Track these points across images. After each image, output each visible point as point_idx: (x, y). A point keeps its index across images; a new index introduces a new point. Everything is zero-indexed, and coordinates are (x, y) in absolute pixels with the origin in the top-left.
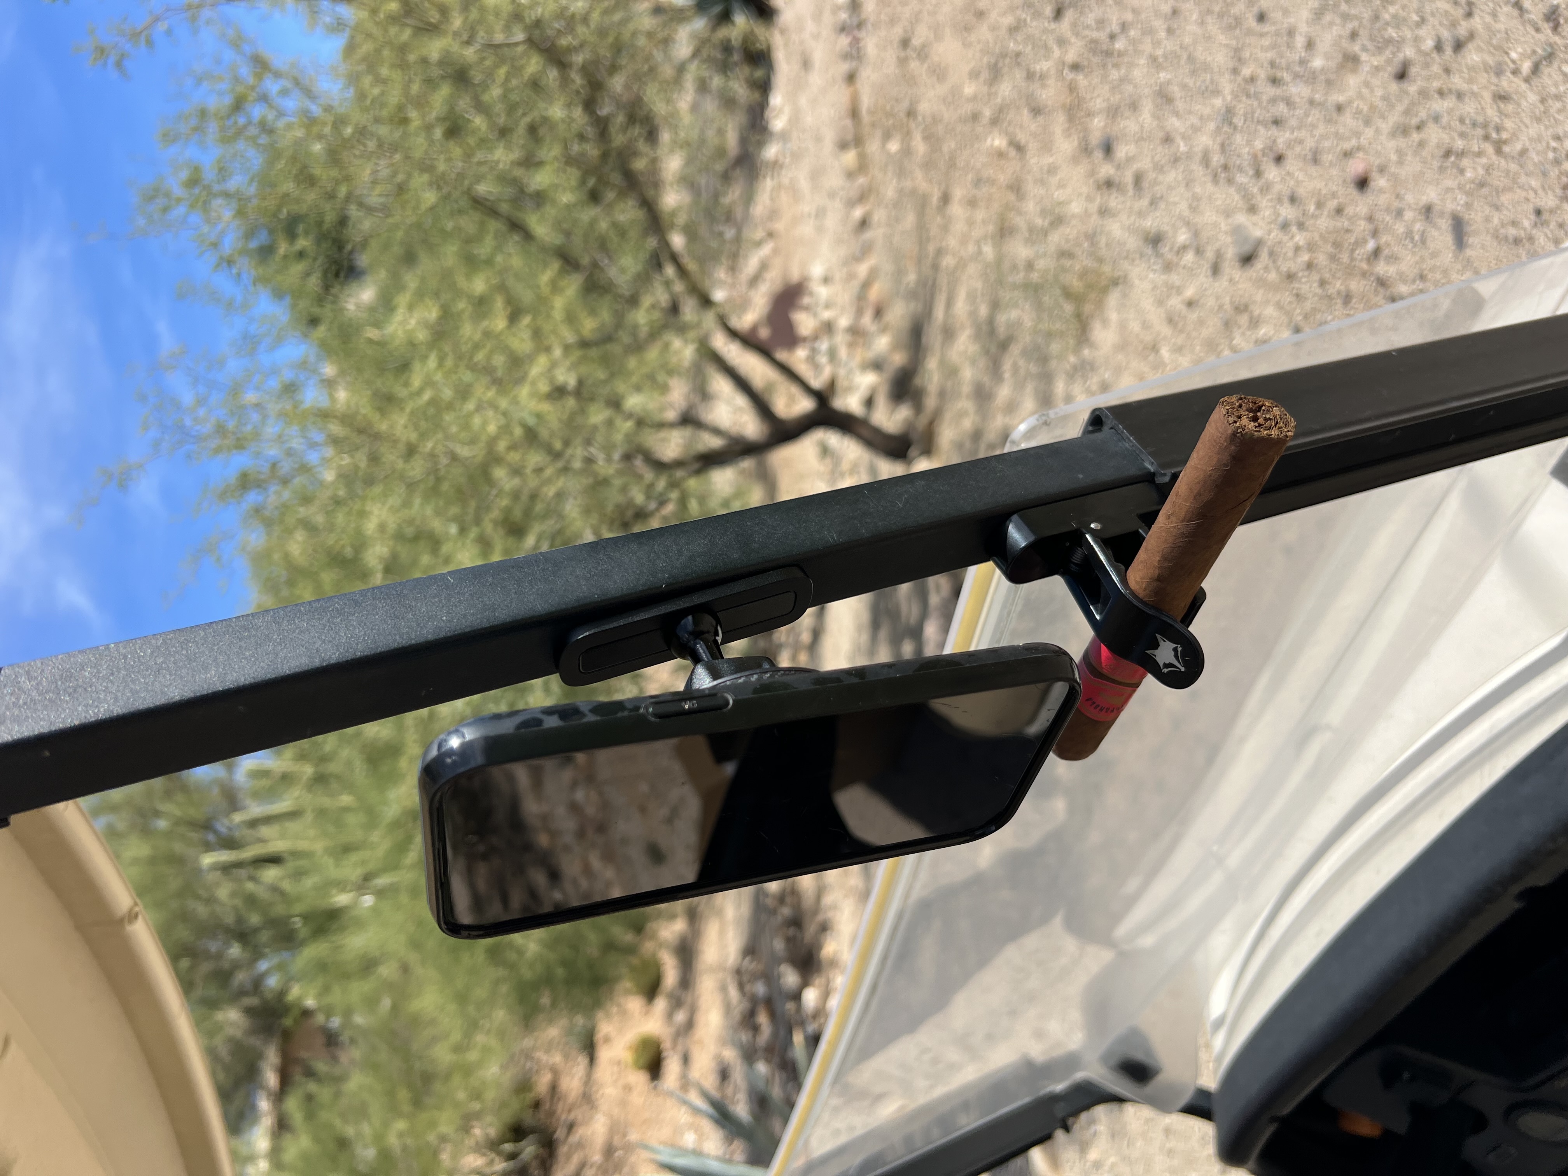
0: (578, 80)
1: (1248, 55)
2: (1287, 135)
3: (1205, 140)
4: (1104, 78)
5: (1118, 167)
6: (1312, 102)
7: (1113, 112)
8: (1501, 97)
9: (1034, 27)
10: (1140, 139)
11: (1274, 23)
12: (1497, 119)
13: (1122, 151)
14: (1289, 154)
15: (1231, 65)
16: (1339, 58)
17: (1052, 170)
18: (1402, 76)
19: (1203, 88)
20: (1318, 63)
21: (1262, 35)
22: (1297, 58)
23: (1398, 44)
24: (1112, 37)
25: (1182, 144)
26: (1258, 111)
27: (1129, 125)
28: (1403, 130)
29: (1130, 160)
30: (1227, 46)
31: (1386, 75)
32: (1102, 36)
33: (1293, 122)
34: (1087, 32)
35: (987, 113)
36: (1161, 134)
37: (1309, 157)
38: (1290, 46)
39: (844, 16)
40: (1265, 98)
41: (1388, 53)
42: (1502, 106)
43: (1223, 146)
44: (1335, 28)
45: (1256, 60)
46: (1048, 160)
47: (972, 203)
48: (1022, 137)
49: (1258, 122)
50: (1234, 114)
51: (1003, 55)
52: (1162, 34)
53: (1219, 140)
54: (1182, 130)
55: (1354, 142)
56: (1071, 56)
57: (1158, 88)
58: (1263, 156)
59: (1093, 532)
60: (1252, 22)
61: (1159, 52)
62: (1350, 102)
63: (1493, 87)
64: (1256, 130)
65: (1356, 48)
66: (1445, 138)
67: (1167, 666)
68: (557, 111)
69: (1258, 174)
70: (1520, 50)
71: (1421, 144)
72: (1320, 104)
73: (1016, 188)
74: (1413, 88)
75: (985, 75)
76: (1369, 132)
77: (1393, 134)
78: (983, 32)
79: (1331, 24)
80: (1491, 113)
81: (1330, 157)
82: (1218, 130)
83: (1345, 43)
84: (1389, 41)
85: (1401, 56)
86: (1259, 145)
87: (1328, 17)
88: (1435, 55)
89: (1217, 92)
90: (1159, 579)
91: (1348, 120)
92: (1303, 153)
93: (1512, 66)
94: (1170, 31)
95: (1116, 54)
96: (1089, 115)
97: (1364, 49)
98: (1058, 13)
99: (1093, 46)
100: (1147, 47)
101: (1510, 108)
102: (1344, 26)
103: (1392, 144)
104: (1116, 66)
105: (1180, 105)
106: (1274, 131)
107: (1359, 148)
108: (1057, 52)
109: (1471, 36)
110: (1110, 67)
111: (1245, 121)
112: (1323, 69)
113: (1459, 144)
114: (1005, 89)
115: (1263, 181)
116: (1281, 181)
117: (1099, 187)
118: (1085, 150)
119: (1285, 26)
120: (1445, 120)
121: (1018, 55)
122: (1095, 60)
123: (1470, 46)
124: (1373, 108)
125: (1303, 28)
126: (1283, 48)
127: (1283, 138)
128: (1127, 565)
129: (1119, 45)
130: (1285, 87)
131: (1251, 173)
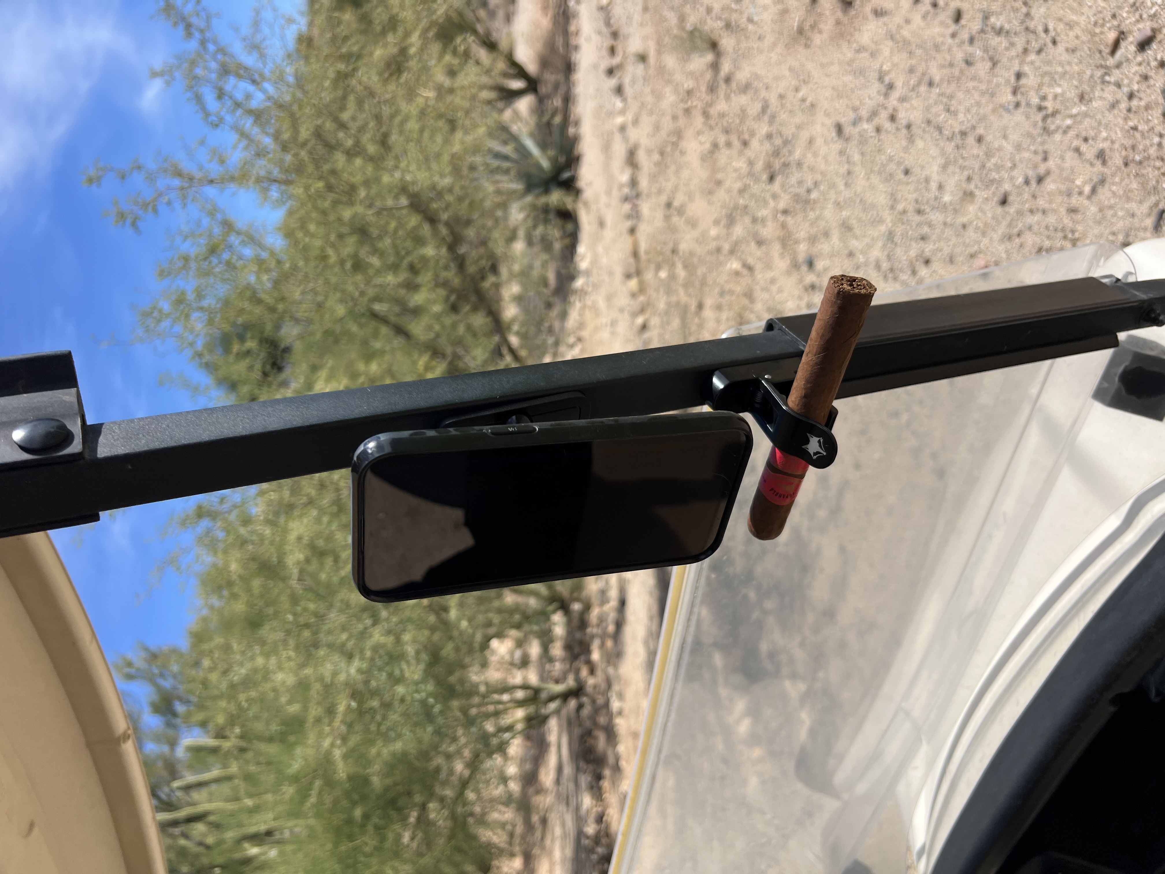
0: (444, 231)
1: (900, 196)
2: (931, 246)
3: (876, 253)
4: (805, 217)
5: (819, 275)
6: (945, 224)
7: (813, 240)
8: (1073, 211)
9: (756, 188)
10: (832, 255)
11: (916, 175)
12: (1070, 225)
13: (820, 265)
14: (933, 258)
15: (890, 203)
16: (961, 194)
17: (773, 281)
18: (1004, 202)
19: (872, 220)
20: (947, 198)
21: (908, 184)
22: (933, 196)
23: (1000, 182)
24: (809, 191)
25: (861, 257)
26: (910, 233)
27: (824, 247)
28: (1010, 238)
29: (826, 270)
30: (886, 192)
31: (994, 204)
32: (802, 191)
33: (934, 237)
34: (791, 189)
35: (726, 247)
36: (846, 252)
37: (948, 259)
38: (927, 190)
39: (626, 190)
40: (914, 224)
41: (993, 188)
42: (1074, 216)
43: (889, 257)
44: (956, 175)
45: (906, 200)
46: (769, 275)
47: (719, 308)
48: (750, 261)
49: (911, 239)
50: (894, 236)
51: (736, 208)
52: (842, 187)
53: (886, 253)
54: (860, 247)
55: (976, 247)
56: (782, 205)
57: (842, 222)
58: (917, 260)
59: (767, 380)
60: (902, 176)
61: (841, 199)
62: (971, 222)
63: (1066, 205)
64: (910, 245)
65: (972, 187)
66: (1038, 240)
67: (815, 454)
68: (429, 251)
69: (914, 272)
70: (1081, 180)
71: (1021, 246)
72: (951, 225)
73: (749, 295)
74: (1012, 210)
75: (724, 222)
76: (985, 241)
77: (1001, 241)
78: (721, 194)
79: (954, 173)
80: (1067, 221)
81: (961, 259)
82: (884, 245)
83: (964, 185)
84: (992, 181)
85: (1002, 191)
86: (913, 253)
87: (951, 169)
88: (1025, 187)
89: (881, 221)
90: (806, 396)
91: (971, 234)
92: (943, 257)
93: (1077, 189)
94: (847, 185)
95: (812, 202)
96: (796, 243)
97: (976, 187)
98: (771, 178)
99: (797, 198)
100: (832, 195)
101: (1079, 217)
102: (962, 173)
103: (1001, 248)
104: (812, 209)
105: (858, 231)
106: (921, 244)
107: (980, 252)
108: (772, 204)
109: (1048, 173)
110: (809, 210)
111: (902, 239)
112: (951, 202)
113: (1047, 243)
114: (738, 231)
115: (918, 277)
116: (930, 277)
117: (806, 290)
118: (795, 266)
119: (923, 176)
120: (1036, 228)
121: (746, 207)
122: (798, 207)
123: (1048, 180)
124: (986, 224)
125: (935, 178)
126: (924, 191)
127: (928, 248)
128: (787, 395)
129: (814, 195)
130: (926, 216)
131: (909, 273)
